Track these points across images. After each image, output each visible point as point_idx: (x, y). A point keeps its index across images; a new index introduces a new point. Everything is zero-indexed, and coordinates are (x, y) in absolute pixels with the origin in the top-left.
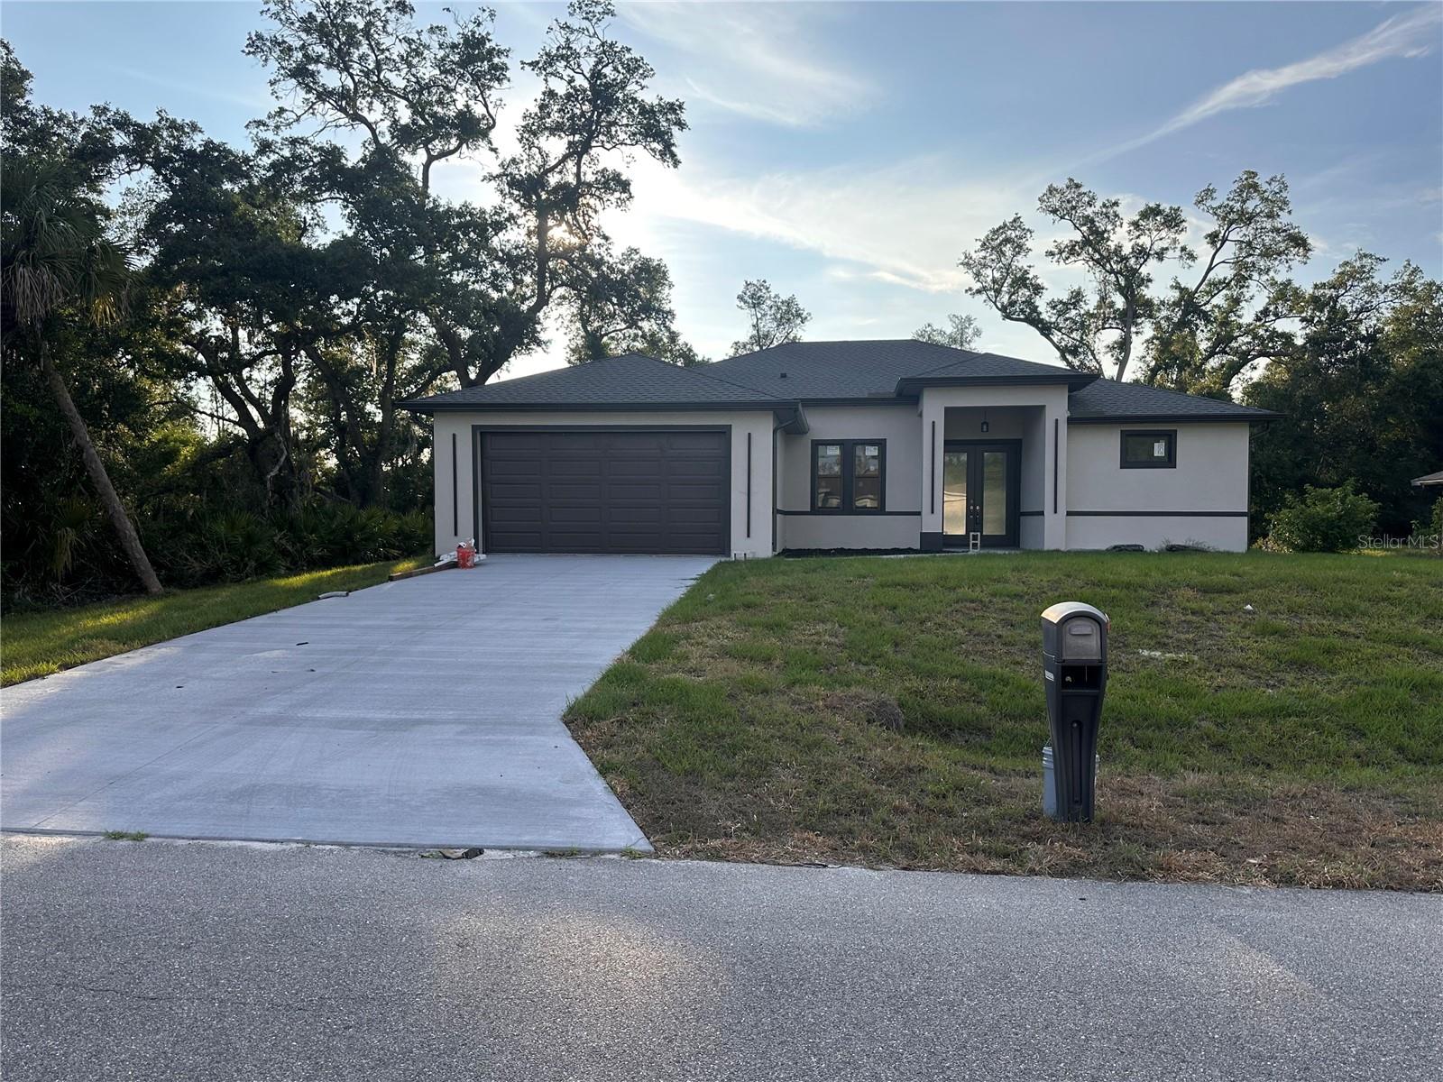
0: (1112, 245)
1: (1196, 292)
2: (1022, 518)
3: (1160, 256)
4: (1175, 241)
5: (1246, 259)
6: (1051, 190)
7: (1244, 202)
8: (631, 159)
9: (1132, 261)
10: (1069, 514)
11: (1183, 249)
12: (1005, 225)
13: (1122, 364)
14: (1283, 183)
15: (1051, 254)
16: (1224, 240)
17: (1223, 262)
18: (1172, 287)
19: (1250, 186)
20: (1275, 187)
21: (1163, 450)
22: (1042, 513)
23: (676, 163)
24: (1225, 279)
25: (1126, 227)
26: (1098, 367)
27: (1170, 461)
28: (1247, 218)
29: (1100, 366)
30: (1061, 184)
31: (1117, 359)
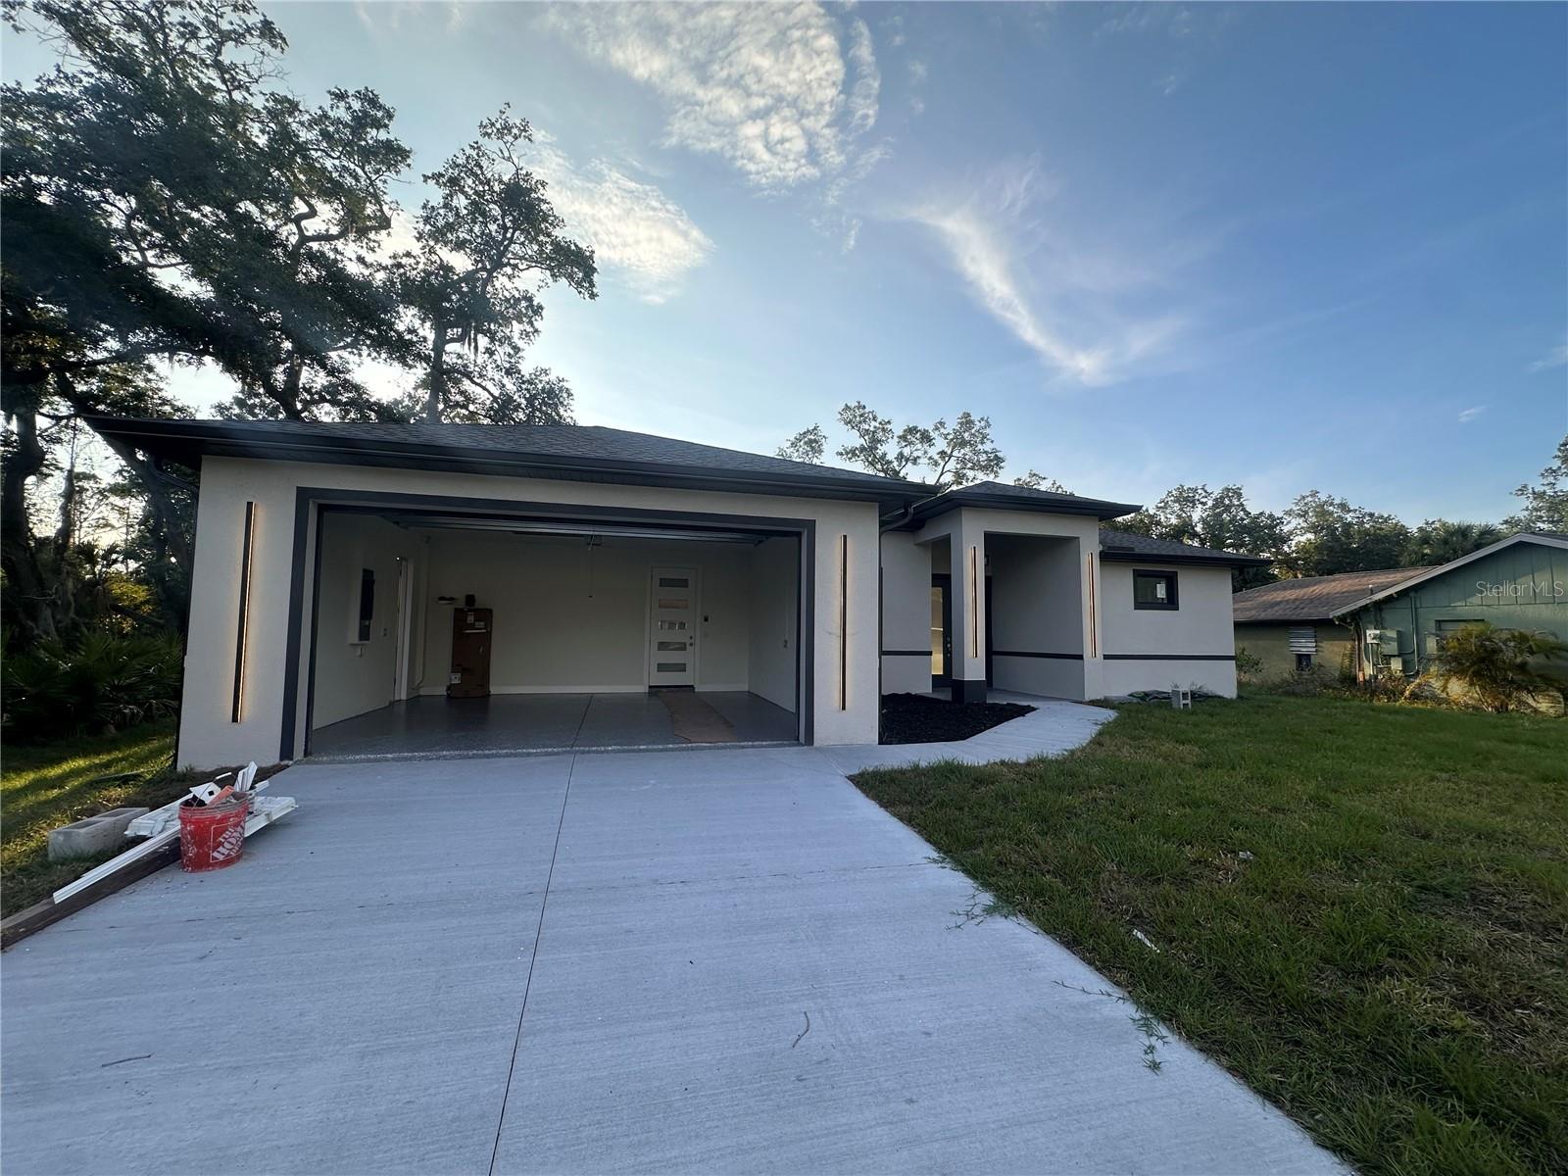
0: (880, 452)
2: (994, 657)
3: (915, 461)
4: (926, 452)
6: (847, 408)
8: (544, 284)
9: (895, 464)
11: (930, 458)
12: (808, 431)
15: (842, 454)
16: (950, 456)
19: (967, 422)
20: (983, 424)
21: (1164, 592)
22: (1081, 657)
23: (593, 296)
25: (896, 439)
27: (1172, 602)
28: (963, 444)
30: (852, 404)
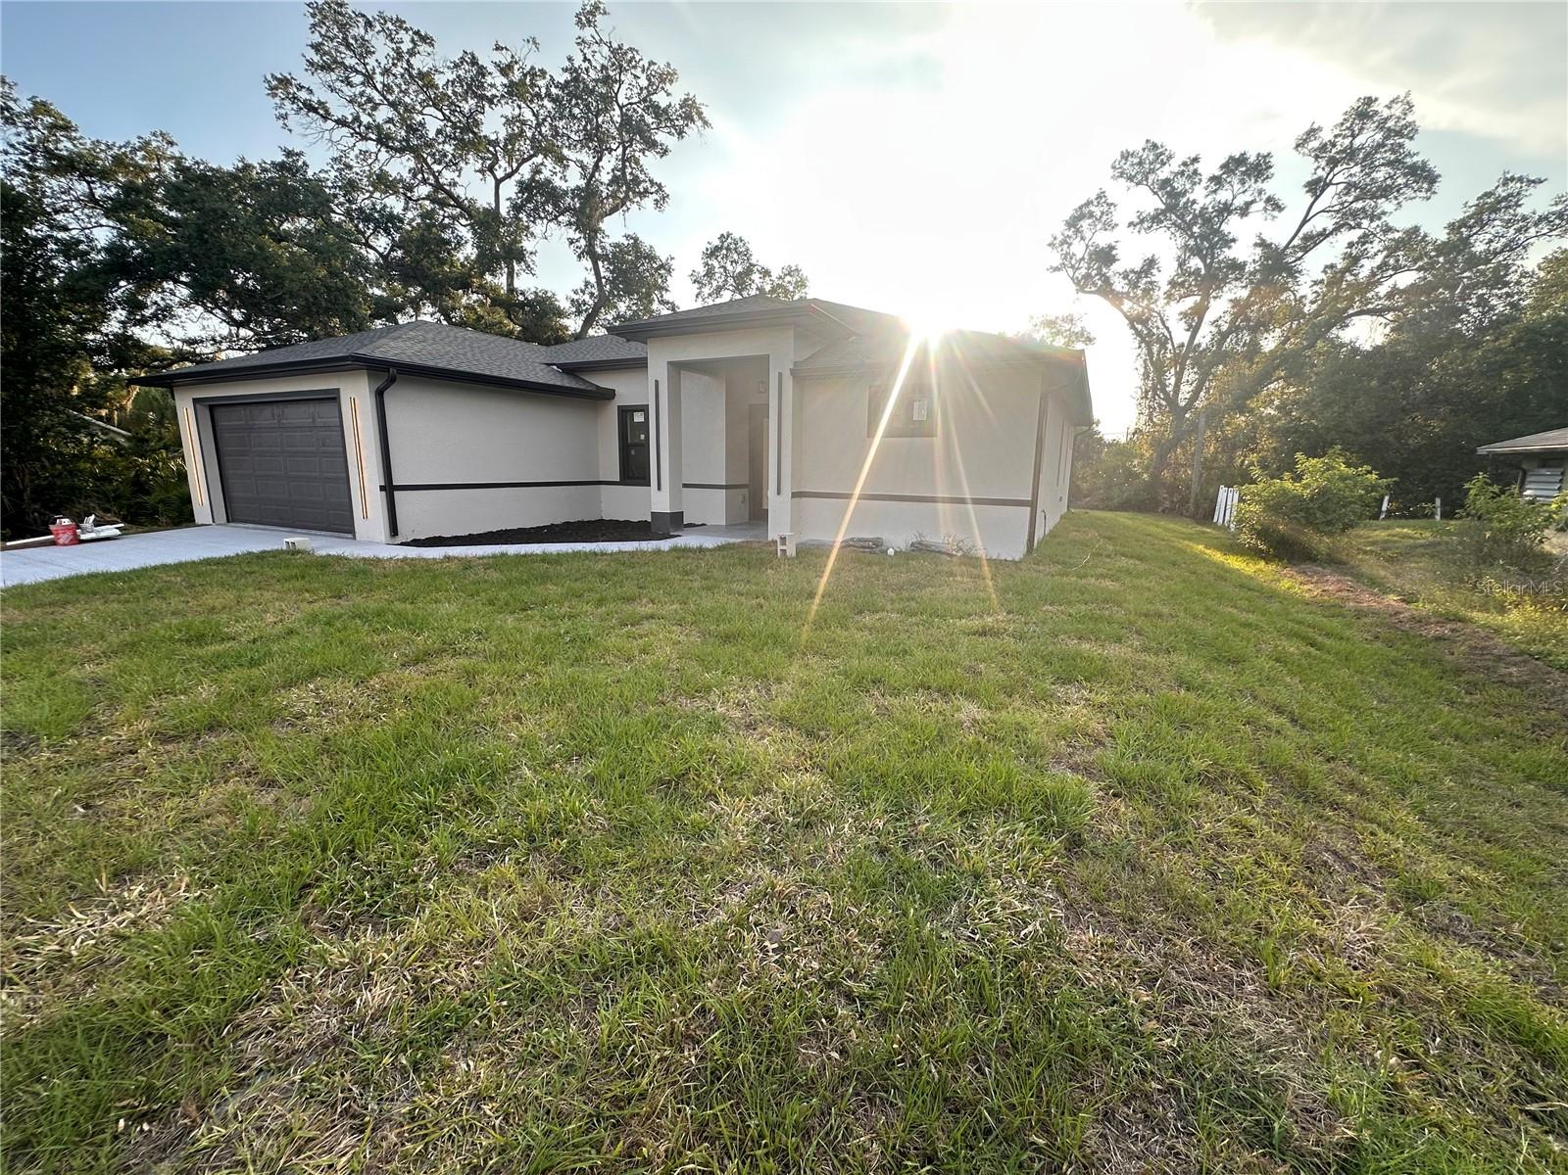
1: (1287, 247)
3: (1243, 211)
4: (1259, 192)
5: (1354, 205)
6: (1123, 155)
7: (1354, 136)
10: (795, 495)
11: (1269, 199)
13: (1194, 330)
14: (1408, 103)
15: (1133, 225)
16: (1327, 185)
17: (1323, 211)
18: (1256, 245)
20: (1397, 110)
24: (1325, 230)
26: (1166, 333)
29: (1170, 333)
30: (1137, 147)
31: (1190, 326)
